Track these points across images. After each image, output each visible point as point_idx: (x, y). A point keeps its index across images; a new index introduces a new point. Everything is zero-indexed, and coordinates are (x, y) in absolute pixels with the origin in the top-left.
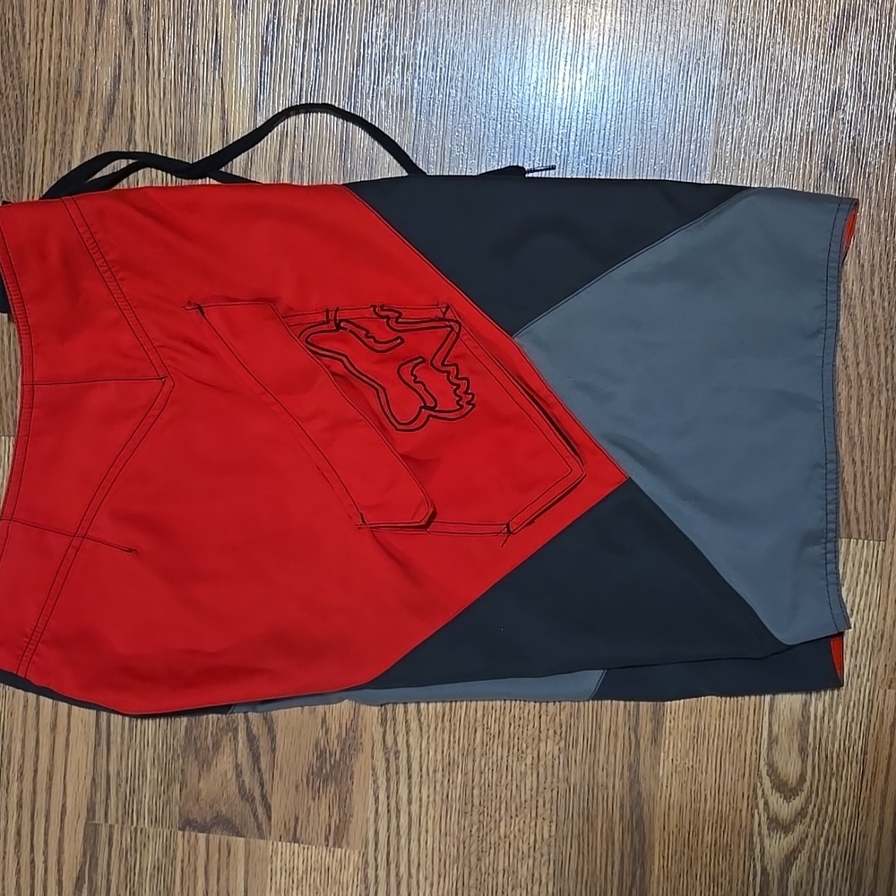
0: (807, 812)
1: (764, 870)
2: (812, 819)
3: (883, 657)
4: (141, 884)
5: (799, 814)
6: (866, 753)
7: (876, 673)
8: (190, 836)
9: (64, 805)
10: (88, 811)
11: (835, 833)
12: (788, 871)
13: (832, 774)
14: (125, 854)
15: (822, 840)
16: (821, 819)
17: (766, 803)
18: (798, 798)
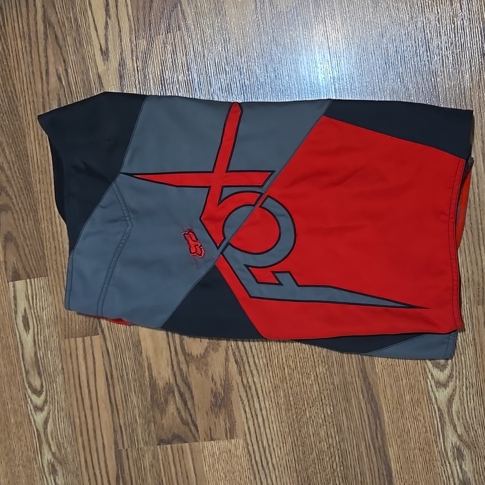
0: (453, 375)
1: (439, 409)
2: (456, 378)
3: (471, 290)
4: (146, 475)
5: (449, 377)
6: (475, 340)
7: (470, 299)
8: (163, 447)
9: (103, 444)
10: (115, 445)
11: (469, 382)
12: (451, 407)
13: (461, 354)
14: (136, 462)
15: (464, 387)
16: (461, 377)
17: (432, 375)
18: (447, 369)
